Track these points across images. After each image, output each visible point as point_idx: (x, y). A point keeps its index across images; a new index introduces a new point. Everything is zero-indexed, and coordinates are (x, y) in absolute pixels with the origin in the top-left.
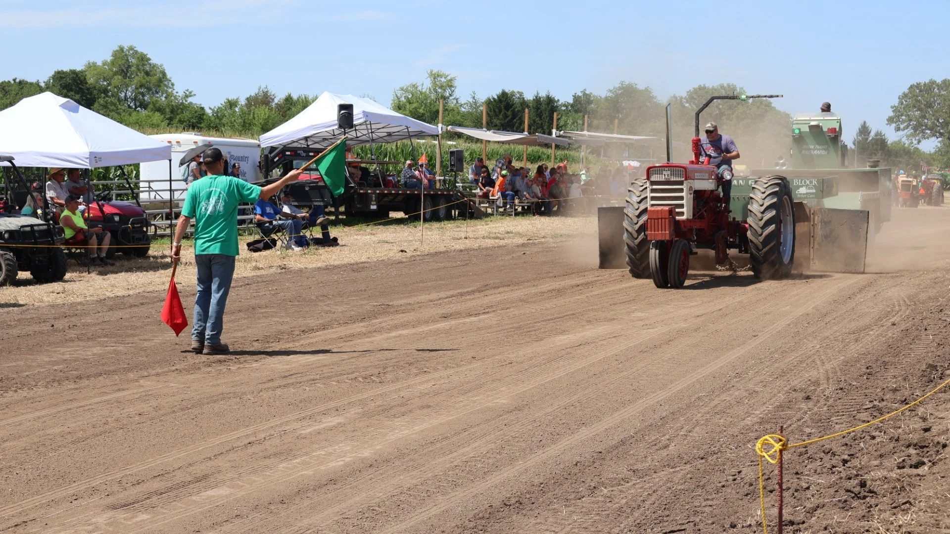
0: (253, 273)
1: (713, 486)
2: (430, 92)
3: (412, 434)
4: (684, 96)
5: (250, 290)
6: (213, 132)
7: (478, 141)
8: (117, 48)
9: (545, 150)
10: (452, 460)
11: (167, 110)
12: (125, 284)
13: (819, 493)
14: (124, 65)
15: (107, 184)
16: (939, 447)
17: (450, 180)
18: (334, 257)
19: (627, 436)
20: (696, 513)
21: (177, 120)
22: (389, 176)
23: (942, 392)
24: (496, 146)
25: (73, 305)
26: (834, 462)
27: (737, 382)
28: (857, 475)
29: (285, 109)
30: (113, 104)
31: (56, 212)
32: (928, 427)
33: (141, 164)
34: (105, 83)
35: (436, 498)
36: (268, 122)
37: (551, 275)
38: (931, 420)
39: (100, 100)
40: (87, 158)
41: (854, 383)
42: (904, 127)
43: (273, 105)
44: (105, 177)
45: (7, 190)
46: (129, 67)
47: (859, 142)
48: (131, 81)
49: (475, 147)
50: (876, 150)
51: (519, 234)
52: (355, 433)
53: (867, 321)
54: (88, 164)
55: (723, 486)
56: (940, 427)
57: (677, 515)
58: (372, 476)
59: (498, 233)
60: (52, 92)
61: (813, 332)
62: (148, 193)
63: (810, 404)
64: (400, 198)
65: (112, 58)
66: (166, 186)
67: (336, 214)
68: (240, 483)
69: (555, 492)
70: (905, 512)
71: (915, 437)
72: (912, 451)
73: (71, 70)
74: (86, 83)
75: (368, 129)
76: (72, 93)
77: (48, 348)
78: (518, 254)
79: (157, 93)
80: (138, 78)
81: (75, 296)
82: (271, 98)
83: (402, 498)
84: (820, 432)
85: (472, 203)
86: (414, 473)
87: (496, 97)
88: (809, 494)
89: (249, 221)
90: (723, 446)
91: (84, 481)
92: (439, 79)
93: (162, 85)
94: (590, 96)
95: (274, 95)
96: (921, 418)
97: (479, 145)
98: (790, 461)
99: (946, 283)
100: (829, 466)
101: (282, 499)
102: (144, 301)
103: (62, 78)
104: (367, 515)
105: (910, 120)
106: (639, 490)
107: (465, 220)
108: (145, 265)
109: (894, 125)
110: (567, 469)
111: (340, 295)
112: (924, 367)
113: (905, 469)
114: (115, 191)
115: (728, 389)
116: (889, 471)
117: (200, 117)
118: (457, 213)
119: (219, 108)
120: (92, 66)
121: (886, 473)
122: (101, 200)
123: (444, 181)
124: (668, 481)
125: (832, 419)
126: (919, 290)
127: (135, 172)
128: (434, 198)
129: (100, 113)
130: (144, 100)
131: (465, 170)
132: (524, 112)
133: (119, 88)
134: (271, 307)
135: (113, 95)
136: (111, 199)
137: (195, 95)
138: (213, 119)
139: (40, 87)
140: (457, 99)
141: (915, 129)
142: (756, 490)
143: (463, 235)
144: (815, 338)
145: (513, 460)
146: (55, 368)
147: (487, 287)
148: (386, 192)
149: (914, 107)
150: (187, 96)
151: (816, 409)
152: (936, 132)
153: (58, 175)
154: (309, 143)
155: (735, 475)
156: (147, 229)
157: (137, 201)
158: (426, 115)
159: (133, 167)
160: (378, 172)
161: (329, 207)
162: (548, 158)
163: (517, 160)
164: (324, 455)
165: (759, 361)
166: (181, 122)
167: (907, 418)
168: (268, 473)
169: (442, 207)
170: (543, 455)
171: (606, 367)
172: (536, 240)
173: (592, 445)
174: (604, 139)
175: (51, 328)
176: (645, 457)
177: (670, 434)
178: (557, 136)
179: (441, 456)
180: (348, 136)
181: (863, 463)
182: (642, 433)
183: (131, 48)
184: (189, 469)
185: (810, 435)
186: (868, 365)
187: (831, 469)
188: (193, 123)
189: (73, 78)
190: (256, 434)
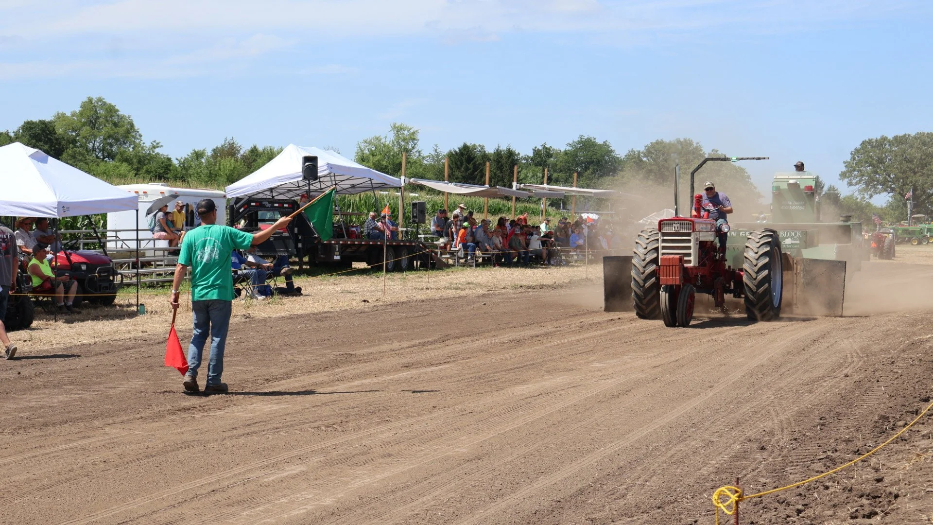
2: (394, 145)
3: (375, 482)
4: (641, 151)
6: (179, 183)
7: (440, 193)
8: (86, 100)
9: (505, 202)
10: (413, 508)
11: (135, 160)
12: (91, 332)
14: (93, 116)
15: (75, 234)
16: (892, 498)
17: (412, 231)
18: (298, 307)
19: (585, 485)
21: (144, 170)
22: (353, 227)
23: (894, 443)
24: (458, 198)
25: (40, 353)
26: (788, 512)
27: (693, 432)
29: (250, 161)
30: (81, 154)
31: (23, 261)
32: (880, 478)
33: (108, 214)
34: (74, 134)
36: (233, 174)
37: (511, 325)
38: (883, 471)
39: (68, 150)
40: (55, 208)
41: (807, 434)
42: (856, 183)
43: (239, 156)
44: (73, 226)
46: (98, 118)
48: (99, 132)
49: (437, 199)
50: (830, 204)
51: (479, 285)
52: (318, 482)
53: (820, 372)
54: (56, 214)
56: (892, 477)
59: (459, 284)
60: (22, 142)
61: (768, 383)
62: (115, 242)
63: (765, 454)
64: (363, 249)
65: (80, 109)
66: (133, 235)
67: (300, 263)
71: (868, 488)
72: (865, 501)
73: (40, 121)
74: (55, 133)
75: (332, 181)
76: (42, 143)
77: (15, 396)
78: (479, 304)
79: (125, 143)
80: (107, 129)
81: (42, 344)
82: (237, 150)
84: (774, 482)
85: (433, 254)
86: (376, 521)
87: (457, 150)
90: (680, 495)
92: (402, 132)
93: (129, 136)
94: (549, 150)
95: (239, 147)
96: (873, 468)
97: (441, 197)
98: (745, 511)
99: (897, 335)
100: (783, 516)
102: (110, 349)
103: (31, 128)
105: (863, 175)
107: (426, 271)
108: (111, 313)
109: (846, 180)
110: (526, 517)
111: (303, 344)
112: (876, 418)
113: (858, 519)
114: (82, 240)
115: (685, 439)
116: (842, 521)
117: (167, 167)
118: (419, 264)
119: (185, 159)
120: (61, 117)
121: (839, 523)
122: (68, 249)
123: (407, 232)
125: (786, 469)
126: (871, 342)
127: (102, 222)
128: (397, 249)
129: (68, 163)
130: (112, 150)
131: (427, 222)
132: (485, 165)
133: (88, 139)
134: (235, 356)
135: (81, 146)
136: (78, 248)
137: (162, 146)
138: (179, 169)
139: (11, 137)
140: (419, 152)
141: (867, 184)
143: (425, 286)
144: (769, 389)
145: (473, 509)
146: (21, 415)
147: (448, 338)
148: (349, 243)
149: (867, 162)
150: (154, 147)
151: (770, 459)
152: (887, 187)
153: (24, 224)
154: (274, 194)
156: (114, 278)
157: (104, 250)
158: (389, 168)
159: (100, 217)
160: (342, 223)
161: (293, 257)
162: (508, 210)
163: (478, 212)
164: (287, 503)
165: (715, 412)
166: (148, 172)
167: (860, 468)
168: (231, 521)
169: (404, 258)
170: (503, 504)
171: (564, 417)
172: (496, 290)
173: (550, 494)
174: (564, 192)
175: (18, 376)
176: (603, 506)
177: (628, 483)
178: (517, 189)
179: (402, 504)
180: (312, 187)
181: (816, 513)
182: (600, 482)
183: (100, 100)
184: (152, 517)
185: (764, 485)
186: (821, 416)
187: (786, 519)
188: (160, 173)
189: (42, 128)
190: (220, 482)
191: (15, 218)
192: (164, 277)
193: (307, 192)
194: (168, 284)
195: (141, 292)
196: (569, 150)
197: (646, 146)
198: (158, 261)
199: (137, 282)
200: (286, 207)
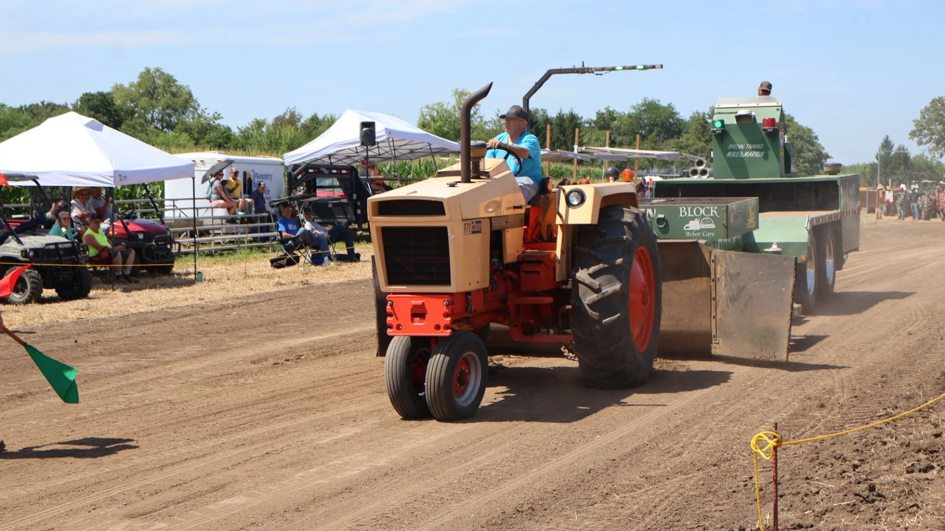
0: (276, 289)
1: (724, 491)
2: (455, 111)
3: (429, 443)
4: (706, 112)
5: (272, 304)
6: (240, 151)
8: (144, 70)
9: (569, 167)
10: (467, 468)
11: (195, 130)
12: (148, 301)
13: (828, 497)
14: (151, 88)
15: (133, 203)
18: (356, 273)
19: (640, 444)
20: (706, 518)
21: (204, 140)
25: (96, 321)
26: (844, 467)
27: (752, 390)
28: (867, 480)
29: (311, 128)
30: (139, 124)
31: (81, 231)
32: (939, 433)
33: (167, 183)
34: (132, 105)
35: (450, 505)
36: (294, 141)
39: (127, 121)
40: (111, 177)
41: (869, 392)
42: (926, 141)
43: (299, 124)
44: (131, 196)
45: (32, 210)
46: (156, 88)
47: (881, 157)
48: (158, 102)
50: (899, 164)
52: (373, 443)
53: (884, 330)
54: (112, 183)
55: (734, 492)
57: (688, 520)
58: (387, 484)
60: (79, 112)
62: (172, 211)
63: (825, 412)
65: (138, 80)
66: (190, 204)
67: (359, 230)
68: (256, 492)
69: (568, 499)
70: (912, 515)
71: (925, 443)
72: (922, 456)
73: (98, 93)
74: (114, 105)
75: (390, 146)
76: (100, 115)
79: (184, 113)
80: (164, 100)
81: (99, 313)
82: (298, 119)
83: (416, 506)
86: (428, 481)
88: (818, 498)
89: (273, 238)
90: (736, 453)
91: (103, 492)
93: (188, 105)
94: (613, 113)
95: (300, 115)
96: (933, 424)
98: (801, 467)
100: (838, 471)
101: (297, 507)
102: (167, 317)
103: (89, 100)
104: (381, 522)
105: (933, 134)
106: (651, 497)
108: (169, 282)
109: (916, 139)
110: (580, 476)
111: (361, 309)
112: (939, 375)
113: (914, 474)
114: (139, 210)
115: (744, 398)
116: (898, 476)
117: (227, 137)
119: (246, 128)
120: (119, 88)
121: (895, 478)
122: (126, 218)
124: (681, 487)
125: (845, 426)
126: (937, 300)
127: (160, 191)
129: (127, 134)
130: (171, 121)
132: (547, 129)
133: (146, 110)
134: (292, 321)
135: (139, 117)
136: (135, 217)
138: (240, 139)
140: (482, 117)
141: (938, 142)
142: (766, 495)
145: (527, 468)
149: (937, 120)
151: (830, 417)
154: (333, 160)
155: (747, 481)
156: (171, 247)
157: (162, 219)
158: (450, 133)
159: (159, 186)
161: (353, 224)
162: (571, 174)
164: (340, 464)
166: (208, 142)
167: (920, 425)
168: (284, 482)
170: (557, 463)
173: (606, 453)
174: (626, 154)
175: (75, 344)
176: (659, 464)
177: (684, 441)
178: (579, 152)
179: (456, 464)
180: (370, 153)
181: (873, 468)
182: (656, 441)
183: (157, 70)
184: (206, 479)
185: (822, 442)
186: (883, 374)
187: (841, 474)
188: (220, 143)
189: (101, 100)
190: (275, 445)
191: (71, 187)
192: (223, 246)
193: (365, 158)
194: (227, 252)
195: (199, 260)
196: (632, 113)
197: (711, 108)
198: (216, 229)
199: (195, 250)
200: (344, 174)
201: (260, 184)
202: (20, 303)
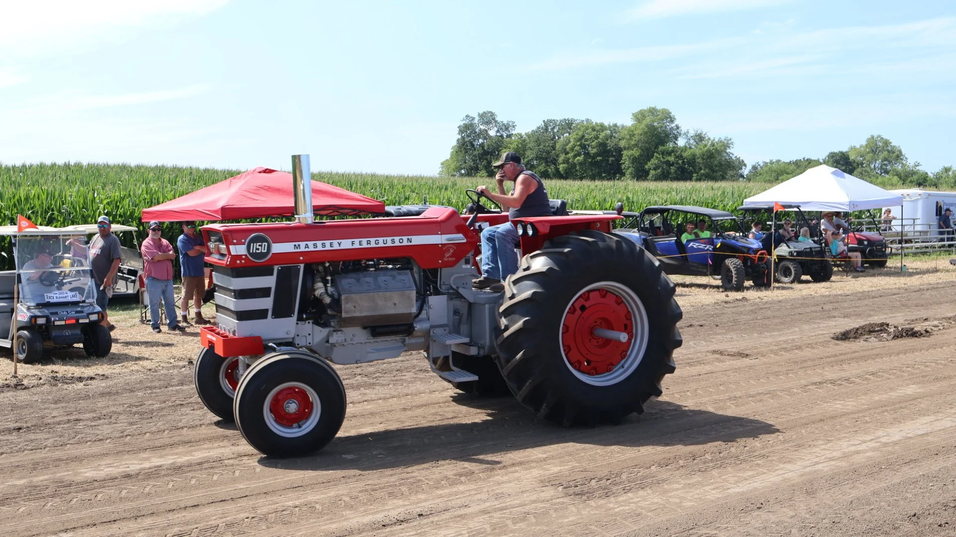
8: (870, 137)
11: (902, 174)
12: (870, 284)
14: (874, 148)
15: (860, 222)
21: (909, 181)
30: (866, 171)
34: (861, 159)
39: (858, 169)
40: (848, 205)
44: (859, 217)
46: (877, 148)
48: (878, 157)
54: (848, 209)
60: (827, 165)
65: (866, 143)
74: (849, 159)
76: (839, 166)
79: (896, 164)
80: (883, 155)
93: (899, 159)
102: (882, 294)
103: (833, 156)
108: (883, 272)
117: (924, 179)
120: (853, 148)
127: (879, 214)
129: (858, 177)
130: (887, 169)
133: (871, 162)
135: (866, 166)
136: (862, 231)
138: (934, 179)
150: (916, 166)
153: (830, 216)
156: (886, 250)
159: (877, 211)
166: (911, 182)
183: (879, 136)
188: (920, 182)
189: (841, 156)
191: (821, 212)
192: (922, 250)
194: (923, 254)
195: (904, 259)
198: (916, 239)
199: (902, 252)
201: (948, 210)
202: (787, 283)
